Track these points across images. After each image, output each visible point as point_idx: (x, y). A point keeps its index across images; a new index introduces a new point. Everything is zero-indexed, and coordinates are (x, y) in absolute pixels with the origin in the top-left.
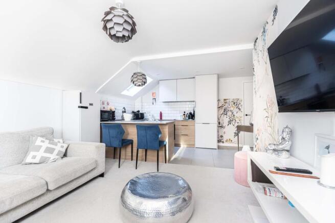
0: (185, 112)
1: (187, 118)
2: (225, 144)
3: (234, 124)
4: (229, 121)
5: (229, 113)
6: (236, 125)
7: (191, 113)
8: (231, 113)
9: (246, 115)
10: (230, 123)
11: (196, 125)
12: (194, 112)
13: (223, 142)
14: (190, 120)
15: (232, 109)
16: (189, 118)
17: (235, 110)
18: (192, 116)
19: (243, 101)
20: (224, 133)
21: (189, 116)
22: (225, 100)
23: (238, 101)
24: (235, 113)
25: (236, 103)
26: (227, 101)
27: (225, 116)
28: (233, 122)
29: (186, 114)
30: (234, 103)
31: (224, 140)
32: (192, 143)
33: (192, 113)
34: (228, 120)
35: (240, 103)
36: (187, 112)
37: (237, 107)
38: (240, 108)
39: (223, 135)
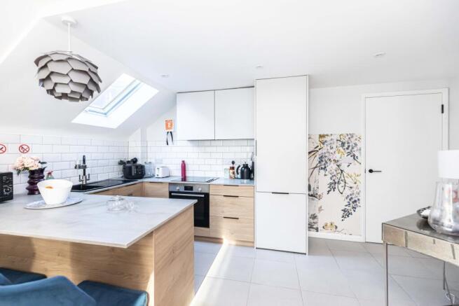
0: (233, 163)
1: (239, 176)
2: (322, 234)
3: (341, 190)
4: (331, 184)
5: (332, 167)
6: (347, 192)
7: (246, 166)
8: (335, 166)
9: (371, 171)
10: (332, 187)
11: (257, 195)
12: (253, 163)
13: (317, 230)
14: (245, 181)
15: (337, 156)
16: (242, 177)
17: (345, 160)
18: (248, 173)
19: (362, 140)
20: (320, 209)
21: (242, 172)
22: (321, 136)
23: (353, 140)
24: (344, 167)
25: (348, 145)
26: (327, 139)
27: (322, 171)
28: (340, 187)
29: (236, 167)
30: (343, 144)
31: (320, 226)
32: (248, 237)
33: (250, 165)
34: (328, 180)
35: (356, 145)
36: (240, 163)
37: (349, 154)
38: (357, 154)
39: (317, 214)
